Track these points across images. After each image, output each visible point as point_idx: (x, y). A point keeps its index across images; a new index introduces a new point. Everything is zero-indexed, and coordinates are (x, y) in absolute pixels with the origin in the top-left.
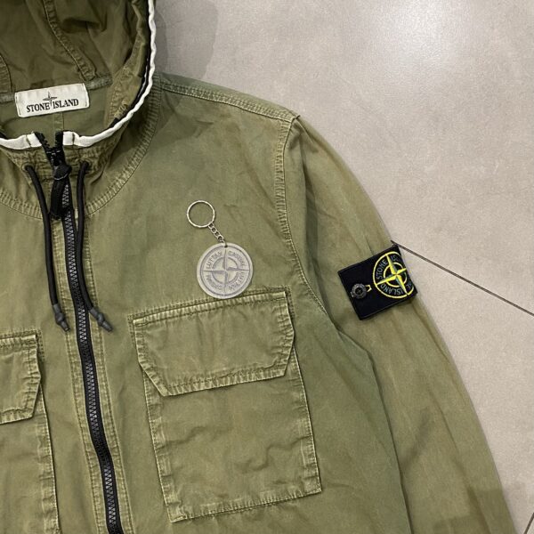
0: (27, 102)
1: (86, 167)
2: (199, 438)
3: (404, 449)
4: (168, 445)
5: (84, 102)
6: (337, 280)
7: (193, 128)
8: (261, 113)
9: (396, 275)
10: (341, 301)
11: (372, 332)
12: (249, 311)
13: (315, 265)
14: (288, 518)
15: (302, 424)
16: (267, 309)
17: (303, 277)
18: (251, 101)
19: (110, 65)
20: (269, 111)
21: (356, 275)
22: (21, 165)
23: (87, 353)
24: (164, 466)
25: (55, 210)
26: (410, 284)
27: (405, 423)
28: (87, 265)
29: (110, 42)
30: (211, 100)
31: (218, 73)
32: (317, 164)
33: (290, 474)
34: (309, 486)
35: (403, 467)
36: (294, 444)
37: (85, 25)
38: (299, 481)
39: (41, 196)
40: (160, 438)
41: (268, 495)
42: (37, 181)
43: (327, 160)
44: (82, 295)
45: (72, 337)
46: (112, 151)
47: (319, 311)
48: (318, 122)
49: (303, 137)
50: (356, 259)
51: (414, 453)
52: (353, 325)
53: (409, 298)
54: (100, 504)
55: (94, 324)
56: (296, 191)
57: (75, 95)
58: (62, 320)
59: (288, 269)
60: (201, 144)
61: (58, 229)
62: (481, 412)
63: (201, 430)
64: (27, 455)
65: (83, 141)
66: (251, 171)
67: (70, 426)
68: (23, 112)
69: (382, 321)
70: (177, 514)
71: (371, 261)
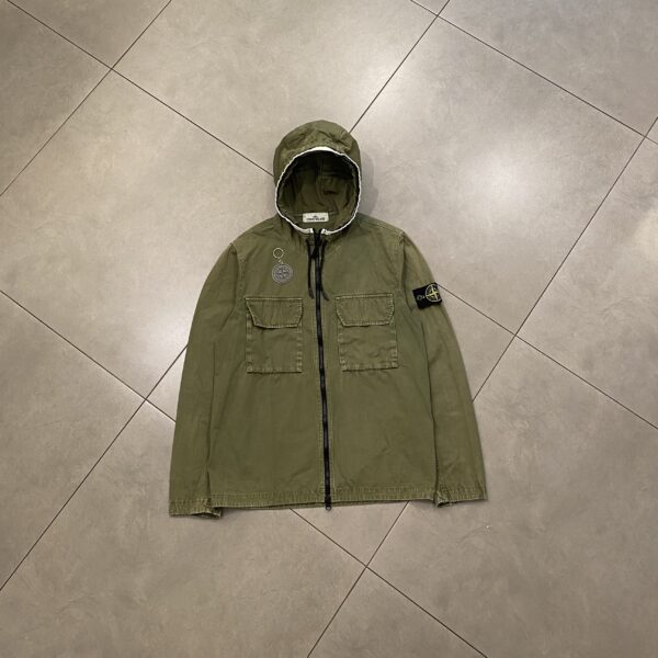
0: (307, 217)
1: (326, 241)
2: (355, 343)
3: (431, 357)
4: (343, 344)
5: (327, 219)
6: (412, 294)
7: (364, 232)
8: (391, 230)
9: (434, 293)
10: (413, 301)
11: (423, 314)
12: (378, 300)
13: (404, 286)
14: (384, 376)
15: (393, 342)
16: (385, 299)
17: (400, 289)
18: (388, 225)
19: (339, 208)
20: (394, 229)
21: (419, 292)
22: (304, 238)
23: (318, 307)
24: (341, 351)
25: (313, 256)
26: (439, 297)
27: (432, 349)
28: (323, 276)
29: (340, 200)
30: (373, 224)
31: (375, 215)
32: (409, 250)
33: (387, 359)
34: (394, 365)
35: (429, 365)
36: (390, 348)
37: (331, 192)
38: (390, 363)
39: (309, 250)
40: (342, 341)
41: (379, 366)
42: (309, 246)
43: (413, 250)
44: (319, 287)
45: (314, 300)
46: (336, 238)
47: (404, 302)
48: (411, 235)
49: (405, 240)
50: (420, 286)
51: (434, 360)
52: (416, 311)
53: (439, 303)
54: (316, 361)
55: (322, 297)
56: (401, 257)
57: (324, 216)
58: (311, 295)
59: (393, 286)
60: (368, 239)
61: (313, 263)
62: (462, 350)
63: (356, 340)
64: (293, 339)
65: (328, 233)
66: (385, 250)
67: (309, 331)
68: (305, 220)
69: (427, 310)
70: (345, 368)
71: (425, 288)
